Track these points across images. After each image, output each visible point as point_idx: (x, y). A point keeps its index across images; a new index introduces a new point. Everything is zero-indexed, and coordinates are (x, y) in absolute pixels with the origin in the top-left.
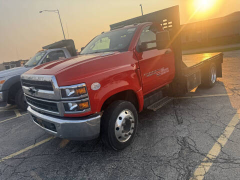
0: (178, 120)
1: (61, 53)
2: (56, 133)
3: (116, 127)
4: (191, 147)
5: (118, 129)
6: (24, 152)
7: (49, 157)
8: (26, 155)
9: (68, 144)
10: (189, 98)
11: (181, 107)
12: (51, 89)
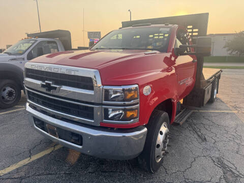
0: (199, 136)
1: (55, 45)
2: (80, 147)
3: (157, 143)
4: (234, 171)
5: (158, 146)
6: (17, 169)
7: (58, 178)
8: (22, 174)
9: (79, 160)
10: (196, 112)
11: (195, 121)
12: (91, 87)
